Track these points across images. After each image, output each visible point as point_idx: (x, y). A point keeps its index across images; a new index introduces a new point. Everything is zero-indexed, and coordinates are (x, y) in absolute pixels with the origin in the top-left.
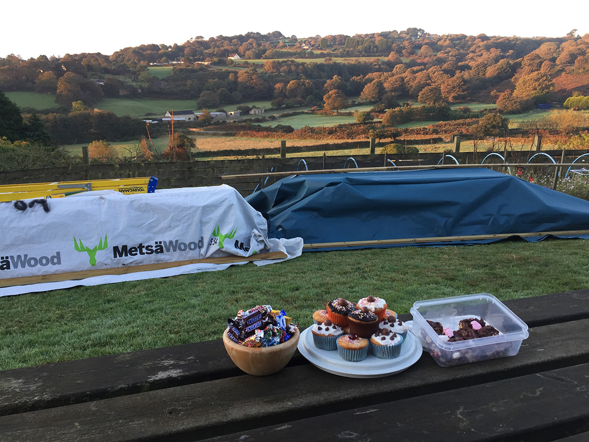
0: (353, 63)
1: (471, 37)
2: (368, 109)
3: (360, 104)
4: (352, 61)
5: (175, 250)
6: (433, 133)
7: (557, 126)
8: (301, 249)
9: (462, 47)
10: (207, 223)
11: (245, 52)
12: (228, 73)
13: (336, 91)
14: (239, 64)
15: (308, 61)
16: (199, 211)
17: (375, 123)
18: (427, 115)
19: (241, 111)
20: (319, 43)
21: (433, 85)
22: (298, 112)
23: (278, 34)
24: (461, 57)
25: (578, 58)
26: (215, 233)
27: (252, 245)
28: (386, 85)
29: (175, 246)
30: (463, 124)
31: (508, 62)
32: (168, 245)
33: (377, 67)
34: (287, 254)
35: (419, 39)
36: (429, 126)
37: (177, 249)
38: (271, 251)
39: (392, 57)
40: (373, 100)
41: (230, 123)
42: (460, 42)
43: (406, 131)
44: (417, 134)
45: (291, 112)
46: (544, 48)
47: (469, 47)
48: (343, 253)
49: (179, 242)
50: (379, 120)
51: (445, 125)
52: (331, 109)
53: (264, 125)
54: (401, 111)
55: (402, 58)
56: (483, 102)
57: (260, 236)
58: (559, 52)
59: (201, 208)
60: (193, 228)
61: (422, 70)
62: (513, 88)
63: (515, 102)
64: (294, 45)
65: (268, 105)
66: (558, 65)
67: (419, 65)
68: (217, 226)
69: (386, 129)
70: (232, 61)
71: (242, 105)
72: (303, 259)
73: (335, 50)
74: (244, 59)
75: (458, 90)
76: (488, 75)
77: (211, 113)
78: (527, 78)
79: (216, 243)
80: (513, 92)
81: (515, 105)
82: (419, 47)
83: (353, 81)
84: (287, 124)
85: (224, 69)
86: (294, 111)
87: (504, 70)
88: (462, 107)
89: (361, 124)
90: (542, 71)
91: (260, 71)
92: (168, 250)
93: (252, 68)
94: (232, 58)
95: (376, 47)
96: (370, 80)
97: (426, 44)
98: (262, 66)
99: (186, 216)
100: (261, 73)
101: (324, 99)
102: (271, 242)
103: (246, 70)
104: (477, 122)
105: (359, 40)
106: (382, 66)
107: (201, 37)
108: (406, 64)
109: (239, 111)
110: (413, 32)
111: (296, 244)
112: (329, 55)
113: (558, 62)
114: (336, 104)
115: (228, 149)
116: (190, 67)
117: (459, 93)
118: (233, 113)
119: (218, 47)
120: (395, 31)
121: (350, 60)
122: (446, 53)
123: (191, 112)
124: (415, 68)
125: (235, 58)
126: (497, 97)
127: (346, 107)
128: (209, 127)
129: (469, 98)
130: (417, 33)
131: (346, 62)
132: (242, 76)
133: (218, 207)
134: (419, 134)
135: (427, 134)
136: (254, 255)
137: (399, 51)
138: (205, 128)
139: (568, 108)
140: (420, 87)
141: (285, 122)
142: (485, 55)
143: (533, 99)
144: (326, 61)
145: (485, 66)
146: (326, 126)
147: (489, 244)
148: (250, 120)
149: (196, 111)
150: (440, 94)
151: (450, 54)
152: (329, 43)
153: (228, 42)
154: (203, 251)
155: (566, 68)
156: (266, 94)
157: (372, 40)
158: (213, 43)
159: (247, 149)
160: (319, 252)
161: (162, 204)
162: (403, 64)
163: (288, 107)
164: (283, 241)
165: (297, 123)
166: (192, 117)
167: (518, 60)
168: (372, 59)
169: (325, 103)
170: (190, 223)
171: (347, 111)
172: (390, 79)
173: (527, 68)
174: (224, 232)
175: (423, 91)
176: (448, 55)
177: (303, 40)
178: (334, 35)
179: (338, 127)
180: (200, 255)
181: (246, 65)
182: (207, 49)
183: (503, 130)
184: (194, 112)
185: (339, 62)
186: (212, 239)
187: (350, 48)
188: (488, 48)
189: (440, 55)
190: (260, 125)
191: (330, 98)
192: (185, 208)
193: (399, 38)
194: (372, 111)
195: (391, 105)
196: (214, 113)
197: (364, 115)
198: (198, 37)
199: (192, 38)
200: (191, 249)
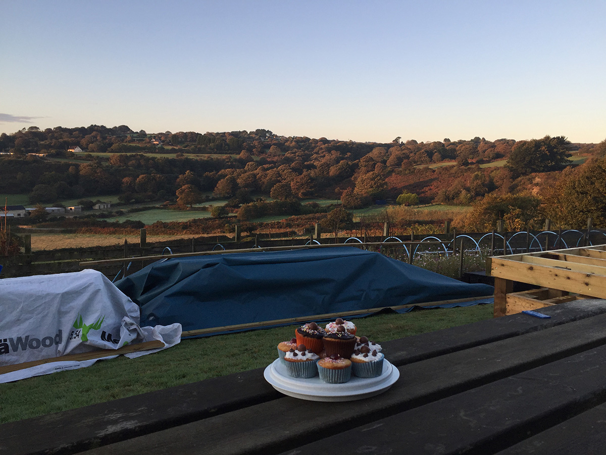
0: (206, 159)
1: (314, 140)
2: (222, 204)
3: (214, 200)
4: (205, 157)
5: (24, 349)
6: (287, 226)
7: (393, 219)
8: (180, 336)
9: (307, 149)
10: (66, 313)
11: (88, 145)
12: (68, 166)
13: (189, 185)
14: (81, 157)
15: (158, 156)
16: (58, 300)
17: (230, 217)
18: (280, 210)
19: (83, 206)
20: (169, 139)
21: (284, 182)
22: (149, 207)
23: (125, 129)
24: (307, 158)
25: (404, 161)
26: (78, 324)
27: (122, 335)
28: (239, 181)
29: (25, 343)
30: (313, 218)
31: (347, 163)
32: (15, 342)
33: (229, 163)
34: (164, 342)
35: (267, 139)
36: (282, 220)
37: (28, 347)
38: (144, 341)
39: (243, 155)
40: (226, 195)
41: (69, 219)
42: (304, 143)
43: (261, 225)
44: (272, 228)
45: (141, 207)
46: (375, 151)
47: (313, 148)
48: (225, 337)
49: (30, 338)
50: (234, 215)
51: (297, 219)
52: (184, 203)
53: (111, 220)
54: (255, 206)
55: (252, 156)
56: (329, 198)
57: (132, 324)
58: (388, 155)
59: (60, 295)
60: (49, 320)
61: (272, 168)
62: (354, 186)
63: (356, 199)
64: (143, 140)
65: (115, 200)
66: (389, 167)
67: (270, 163)
68: (79, 316)
69: (241, 223)
70: (72, 154)
71: (84, 200)
72: (183, 346)
73: (186, 147)
74: (86, 152)
75: (306, 187)
76: (331, 173)
77: (47, 208)
78: (364, 177)
79: (78, 336)
80: (354, 189)
81: (356, 201)
82: (269, 147)
83: (206, 176)
84: (137, 219)
85: (63, 161)
86: (144, 206)
87: (345, 170)
88: (311, 202)
89: (215, 219)
90: (376, 171)
91: (104, 164)
92: (15, 349)
93: (96, 162)
94: (73, 151)
95: (228, 145)
96: (224, 176)
97: (274, 144)
98: (108, 159)
99: (41, 305)
100: (107, 166)
101: (177, 194)
102: (144, 331)
103: (89, 163)
104: (326, 216)
105: (210, 138)
106: (234, 163)
107: (36, 128)
108: (256, 161)
109: (80, 206)
110: (262, 133)
111: (173, 331)
112: (180, 150)
113: (388, 164)
114: (189, 199)
115: (67, 248)
116: (22, 159)
117: (307, 190)
118: (73, 208)
119: (56, 138)
120: (245, 131)
121: (202, 156)
122: (293, 153)
123: (22, 208)
124: (266, 166)
125: (77, 150)
126: (341, 194)
127: (200, 202)
128: (43, 223)
129: (316, 195)
130: (265, 134)
131: (198, 158)
132: (84, 169)
133: (82, 293)
134: (274, 228)
135: (281, 228)
136: (126, 346)
137: (250, 150)
138: (38, 224)
139: (401, 204)
140: (272, 184)
141: (135, 218)
142: (328, 157)
143: (371, 195)
144: (177, 156)
145: (328, 166)
146: (180, 220)
147: (365, 317)
148: (94, 216)
149: (29, 206)
150: (290, 190)
151: (297, 154)
152: (180, 140)
153: (67, 134)
154: (61, 347)
155: (396, 169)
156: (112, 189)
157: (224, 138)
158: (50, 134)
159: (90, 246)
160: (198, 338)
161: (9, 293)
162: (254, 161)
163: (137, 202)
164: (159, 328)
165: (148, 218)
166: (22, 213)
167: (356, 161)
168: (224, 156)
169: (178, 198)
170: (45, 313)
171: (201, 206)
172: (242, 175)
173: (363, 169)
174: (90, 321)
175: (275, 188)
176: (295, 155)
177: (153, 136)
178: (185, 132)
179: (192, 222)
180: (57, 352)
181: (89, 158)
182: (43, 141)
183: (349, 224)
184: (24, 207)
185: (191, 158)
186: (73, 332)
187: (202, 145)
188: (329, 150)
189: (288, 155)
190: (106, 221)
191: (183, 192)
192: (40, 296)
193: (249, 138)
194: (226, 206)
195: (246, 200)
196: (49, 209)
197: (219, 209)
198: (32, 128)
199: (24, 129)
200: (45, 346)
